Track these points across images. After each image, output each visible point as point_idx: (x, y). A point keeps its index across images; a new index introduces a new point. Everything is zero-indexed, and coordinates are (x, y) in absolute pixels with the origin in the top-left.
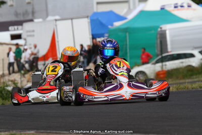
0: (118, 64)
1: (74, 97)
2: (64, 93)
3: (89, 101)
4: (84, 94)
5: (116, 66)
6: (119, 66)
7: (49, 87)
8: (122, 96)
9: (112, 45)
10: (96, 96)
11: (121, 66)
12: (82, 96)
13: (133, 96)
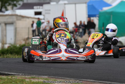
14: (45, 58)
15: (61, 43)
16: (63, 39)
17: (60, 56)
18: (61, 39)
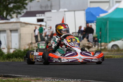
14: (64, 60)
15: (75, 47)
16: (76, 43)
17: (78, 59)
18: (74, 43)
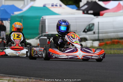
0: (73, 36)
1: (44, 55)
2: (34, 52)
3: (56, 58)
4: (52, 53)
5: (72, 37)
6: (73, 37)
7: (19, 47)
8: (77, 56)
9: (65, 24)
10: (60, 55)
11: (75, 38)
12: (51, 54)
13: (84, 57)
